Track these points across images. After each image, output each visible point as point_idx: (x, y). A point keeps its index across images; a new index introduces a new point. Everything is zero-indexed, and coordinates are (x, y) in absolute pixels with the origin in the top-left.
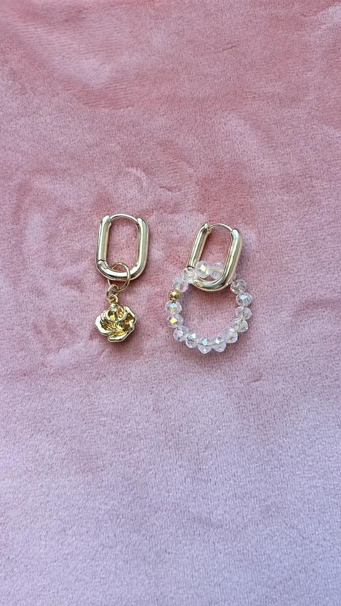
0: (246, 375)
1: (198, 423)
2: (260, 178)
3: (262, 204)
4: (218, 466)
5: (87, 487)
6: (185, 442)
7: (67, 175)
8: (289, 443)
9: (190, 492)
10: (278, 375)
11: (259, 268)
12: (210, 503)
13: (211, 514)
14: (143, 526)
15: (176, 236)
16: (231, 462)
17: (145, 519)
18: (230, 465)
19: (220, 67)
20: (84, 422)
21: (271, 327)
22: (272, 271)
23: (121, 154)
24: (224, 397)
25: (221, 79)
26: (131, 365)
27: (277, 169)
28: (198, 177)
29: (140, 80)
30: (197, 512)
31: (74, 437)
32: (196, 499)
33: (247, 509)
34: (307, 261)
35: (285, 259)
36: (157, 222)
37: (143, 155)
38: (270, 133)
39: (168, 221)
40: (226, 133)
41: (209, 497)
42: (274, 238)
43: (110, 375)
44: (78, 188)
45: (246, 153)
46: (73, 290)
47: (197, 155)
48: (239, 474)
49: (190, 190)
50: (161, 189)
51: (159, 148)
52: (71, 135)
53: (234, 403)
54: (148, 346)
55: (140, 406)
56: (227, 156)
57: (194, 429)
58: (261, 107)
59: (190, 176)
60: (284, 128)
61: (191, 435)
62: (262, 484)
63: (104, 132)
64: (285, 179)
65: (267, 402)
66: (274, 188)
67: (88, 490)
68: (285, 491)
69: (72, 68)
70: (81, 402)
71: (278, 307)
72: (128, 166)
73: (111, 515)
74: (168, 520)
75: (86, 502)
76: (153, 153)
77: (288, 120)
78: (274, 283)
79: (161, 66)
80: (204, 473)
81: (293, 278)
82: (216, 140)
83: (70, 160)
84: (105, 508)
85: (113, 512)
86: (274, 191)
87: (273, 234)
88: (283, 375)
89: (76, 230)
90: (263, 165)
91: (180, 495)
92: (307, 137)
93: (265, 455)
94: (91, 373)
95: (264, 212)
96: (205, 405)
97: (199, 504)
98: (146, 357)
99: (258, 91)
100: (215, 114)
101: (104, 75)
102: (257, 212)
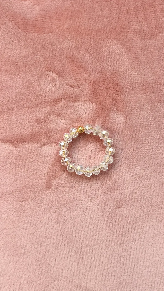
0: (113, 204)
1: (82, 231)
2: (129, 83)
3: (129, 100)
4: (93, 257)
5: (15, 264)
6: (74, 242)
7: (9, 74)
8: (136, 245)
9: (75, 271)
10: (132, 205)
11: (125, 139)
12: (87, 278)
13: (87, 284)
14: (47, 289)
15: (76, 116)
16: (101, 254)
17: (48, 284)
18: (100, 257)
19: (108, 11)
20: (14, 226)
21: (130, 176)
22: (133, 142)
23: (44, 62)
24: (99, 217)
25: (108, 19)
26: (44, 194)
27: (140, 78)
28: (90, 80)
29: (57, 17)
30: (79, 282)
31: (8, 235)
32: (79, 275)
33: (109, 283)
34: (154, 137)
35: (141, 134)
36: (64, 107)
37: (57, 64)
38: (137, 55)
39: (71, 106)
40: (110, 53)
41: (87, 274)
42: (135, 121)
43: (31, 199)
44: (16, 83)
45: (121, 67)
46: (10, 146)
47: (90, 66)
48: (105, 262)
49: (85, 88)
50: (67, 86)
51: (67, 60)
52: (13, 50)
53: (105, 220)
54: (54, 183)
55: (48, 219)
56: (110, 68)
57: (79, 234)
58: (132, 38)
59: (85, 79)
60: (146, 52)
61: (78, 238)
62: (119, 268)
63: (33, 48)
64: (144, 85)
65: (124, 221)
66: (137, 90)
67: (15, 266)
68: (132, 273)
69: (15, 6)
70: (12, 215)
71: (135, 164)
72: (47, 71)
73: (28, 281)
74: (62, 286)
75: (14, 273)
76: (63, 64)
77: (149, 47)
78: (133, 149)
79: (71, 8)
80: (84, 260)
81: (145, 146)
82: (103, 57)
83: (11, 65)
84: (25, 277)
85: (30, 280)
86: (137, 92)
87: (135, 119)
88: (135, 205)
89: (13, 109)
90: (131, 75)
91: (69, 272)
92: (160, 59)
93: (122, 252)
94: (19, 197)
95: (130, 104)
96: (87, 221)
97: (81, 278)
98: (53, 189)
99: (131, 28)
100: (103, 41)
101: (35, 12)
102: (126, 104)
